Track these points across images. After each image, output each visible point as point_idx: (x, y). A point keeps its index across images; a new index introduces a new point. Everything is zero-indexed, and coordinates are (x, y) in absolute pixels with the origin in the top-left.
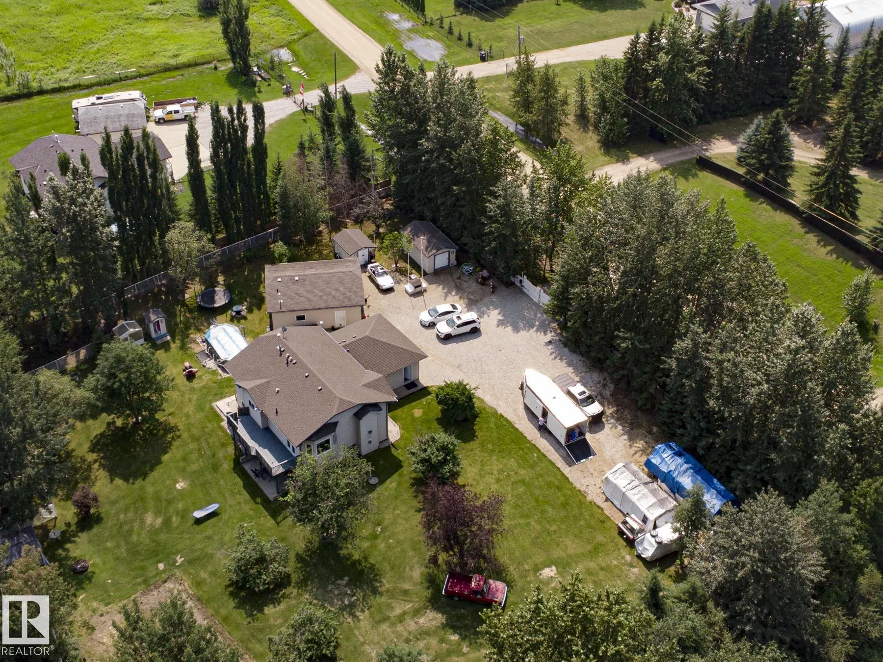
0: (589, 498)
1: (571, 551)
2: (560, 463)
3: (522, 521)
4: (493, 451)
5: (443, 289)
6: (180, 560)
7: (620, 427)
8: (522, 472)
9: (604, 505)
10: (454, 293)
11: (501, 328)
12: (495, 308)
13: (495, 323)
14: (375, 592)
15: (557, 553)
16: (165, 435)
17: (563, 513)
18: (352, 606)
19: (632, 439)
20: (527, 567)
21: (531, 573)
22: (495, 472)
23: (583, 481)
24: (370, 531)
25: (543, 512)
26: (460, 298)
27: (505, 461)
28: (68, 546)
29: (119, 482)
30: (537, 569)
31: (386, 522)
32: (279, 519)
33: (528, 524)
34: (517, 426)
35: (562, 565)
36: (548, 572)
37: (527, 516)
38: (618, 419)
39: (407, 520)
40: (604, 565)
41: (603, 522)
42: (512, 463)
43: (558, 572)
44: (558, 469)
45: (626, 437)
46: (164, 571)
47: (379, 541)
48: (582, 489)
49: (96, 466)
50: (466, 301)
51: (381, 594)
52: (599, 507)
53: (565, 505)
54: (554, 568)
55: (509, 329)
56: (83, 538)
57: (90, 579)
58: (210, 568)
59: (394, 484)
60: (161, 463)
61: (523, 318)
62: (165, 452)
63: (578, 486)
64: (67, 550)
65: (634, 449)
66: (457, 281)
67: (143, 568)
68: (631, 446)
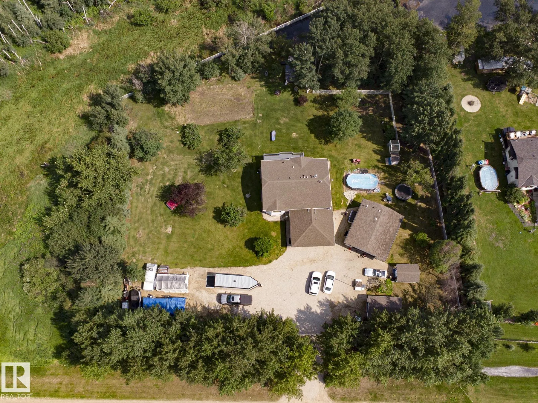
0: (189, 268)
1: (172, 244)
2: (212, 270)
3: (196, 237)
4: (235, 249)
5: (351, 299)
6: (259, 121)
7: (213, 308)
8: (217, 253)
9: (183, 270)
10: (345, 302)
11: (306, 306)
12: (321, 313)
13: (311, 305)
14: (201, 171)
15: (174, 239)
16: (325, 139)
17: (189, 253)
18: (201, 161)
19: (204, 308)
20: (176, 224)
21: (173, 224)
22: (224, 243)
23: (198, 272)
24: (226, 182)
25: (195, 247)
26: (339, 303)
27: (227, 250)
28: (290, 92)
29: (312, 117)
30: (173, 227)
31: (226, 190)
32: (254, 158)
33: (193, 237)
34: (242, 268)
35: (169, 237)
36: (169, 230)
37: (197, 239)
38: (217, 310)
39: (223, 197)
40: (159, 250)
41: (176, 264)
42: (223, 252)
43: (167, 233)
44: (210, 267)
45: (207, 306)
46: (258, 115)
47: (220, 183)
48: (195, 269)
49: (326, 113)
50: (336, 304)
51: (199, 172)
52: (183, 268)
53: (192, 256)
54: (170, 233)
55: (303, 309)
56: (291, 98)
57: (271, 94)
58: (248, 128)
59: (241, 202)
60: (311, 133)
61: (306, 320)
62: (315, 137)
63: (197, 268)
64: (289, 91)
65: (199, 304)
66: (354, 310)
67: (264, 110)
68: (201, 304)
